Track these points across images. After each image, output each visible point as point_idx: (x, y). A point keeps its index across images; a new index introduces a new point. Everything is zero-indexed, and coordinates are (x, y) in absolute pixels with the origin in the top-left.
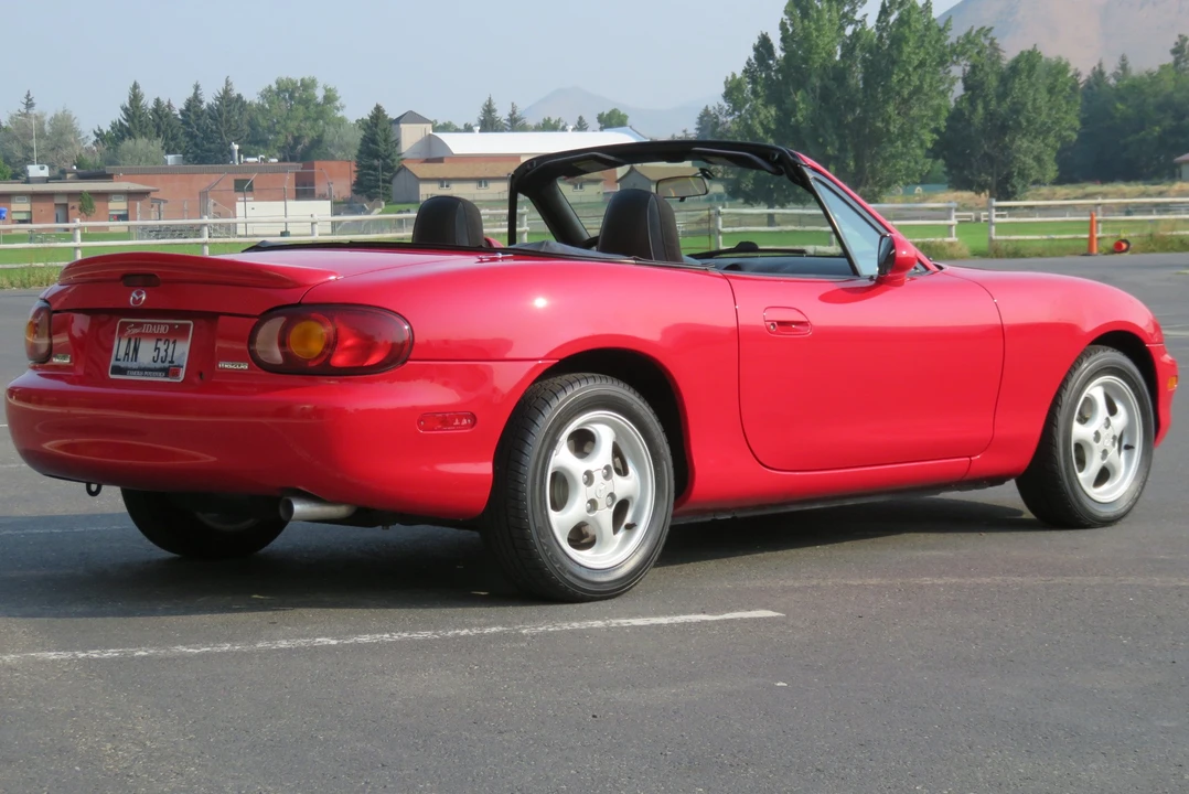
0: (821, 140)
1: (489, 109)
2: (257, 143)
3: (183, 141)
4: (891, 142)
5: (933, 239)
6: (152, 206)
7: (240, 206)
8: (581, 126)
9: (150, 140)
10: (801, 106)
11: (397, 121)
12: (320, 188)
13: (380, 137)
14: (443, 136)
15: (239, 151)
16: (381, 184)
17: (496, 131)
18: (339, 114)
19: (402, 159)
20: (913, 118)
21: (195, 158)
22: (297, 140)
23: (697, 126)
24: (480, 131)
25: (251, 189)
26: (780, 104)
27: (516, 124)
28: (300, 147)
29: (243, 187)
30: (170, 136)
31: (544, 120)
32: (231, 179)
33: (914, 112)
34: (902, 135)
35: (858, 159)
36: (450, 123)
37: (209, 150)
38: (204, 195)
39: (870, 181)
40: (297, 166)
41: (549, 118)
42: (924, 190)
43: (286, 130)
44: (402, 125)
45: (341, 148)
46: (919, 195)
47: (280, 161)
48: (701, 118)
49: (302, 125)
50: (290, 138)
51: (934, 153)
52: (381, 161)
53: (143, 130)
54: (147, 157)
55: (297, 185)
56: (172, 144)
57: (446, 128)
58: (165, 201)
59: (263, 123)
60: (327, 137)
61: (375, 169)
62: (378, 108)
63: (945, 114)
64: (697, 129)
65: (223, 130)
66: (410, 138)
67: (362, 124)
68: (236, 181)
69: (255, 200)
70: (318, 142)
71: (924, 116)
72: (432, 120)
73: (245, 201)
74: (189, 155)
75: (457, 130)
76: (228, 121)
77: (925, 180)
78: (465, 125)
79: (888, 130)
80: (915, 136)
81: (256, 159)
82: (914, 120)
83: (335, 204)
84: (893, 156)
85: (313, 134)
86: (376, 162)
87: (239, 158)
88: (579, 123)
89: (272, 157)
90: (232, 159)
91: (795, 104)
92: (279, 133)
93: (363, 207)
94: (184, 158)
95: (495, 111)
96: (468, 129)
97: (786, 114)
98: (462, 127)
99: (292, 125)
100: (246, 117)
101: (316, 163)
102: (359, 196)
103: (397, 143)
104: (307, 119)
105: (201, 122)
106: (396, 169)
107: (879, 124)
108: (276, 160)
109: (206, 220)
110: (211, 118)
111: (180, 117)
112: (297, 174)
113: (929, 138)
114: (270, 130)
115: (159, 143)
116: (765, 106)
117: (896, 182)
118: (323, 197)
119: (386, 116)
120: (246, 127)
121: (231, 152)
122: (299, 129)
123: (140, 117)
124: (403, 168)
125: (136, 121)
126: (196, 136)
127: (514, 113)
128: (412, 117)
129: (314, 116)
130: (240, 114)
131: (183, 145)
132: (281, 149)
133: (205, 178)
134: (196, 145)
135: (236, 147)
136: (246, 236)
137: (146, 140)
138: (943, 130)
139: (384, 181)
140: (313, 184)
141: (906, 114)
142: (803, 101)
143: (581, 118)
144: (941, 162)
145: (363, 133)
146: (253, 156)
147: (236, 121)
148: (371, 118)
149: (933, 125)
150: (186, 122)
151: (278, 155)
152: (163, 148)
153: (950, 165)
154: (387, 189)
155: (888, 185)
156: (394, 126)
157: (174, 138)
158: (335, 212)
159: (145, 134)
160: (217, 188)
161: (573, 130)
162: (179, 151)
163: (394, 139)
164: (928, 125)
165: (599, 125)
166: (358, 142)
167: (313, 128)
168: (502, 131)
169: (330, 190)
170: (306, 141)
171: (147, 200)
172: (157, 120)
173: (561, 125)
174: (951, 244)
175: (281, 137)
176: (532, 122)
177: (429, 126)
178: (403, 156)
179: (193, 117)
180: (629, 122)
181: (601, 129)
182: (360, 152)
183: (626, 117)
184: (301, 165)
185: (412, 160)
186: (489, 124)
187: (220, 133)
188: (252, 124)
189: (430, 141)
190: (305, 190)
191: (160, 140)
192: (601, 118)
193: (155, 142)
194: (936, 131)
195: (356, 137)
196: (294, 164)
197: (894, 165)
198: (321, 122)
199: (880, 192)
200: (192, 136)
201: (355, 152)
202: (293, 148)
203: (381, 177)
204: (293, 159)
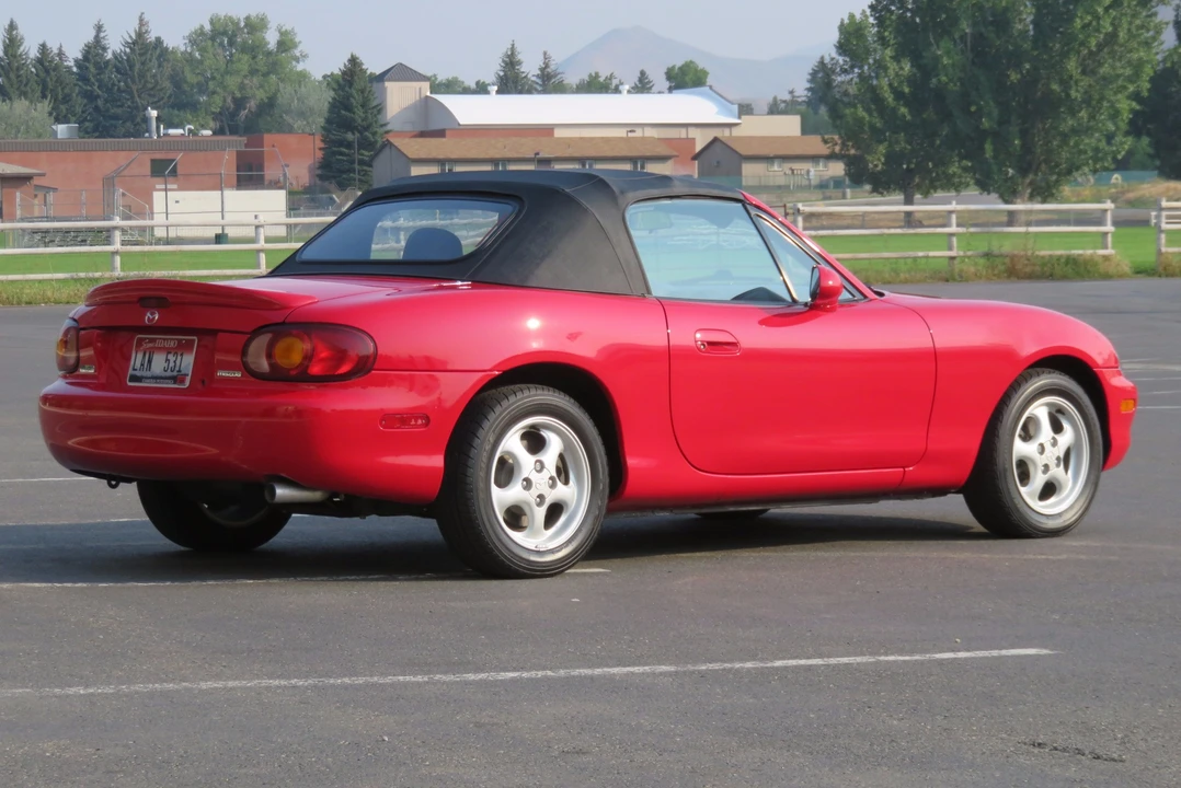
0: (973, 109)
1: (511, 62)
2: (181, 106)
3: (79, 103)
4: (1073, 113)
5: (1080, 252)
6: (36, 196)
7: (158, 197)
8: (643, 86)
9: (31, 102)
10: (945, 61)
11: (381, 78)
12: (270, 173)
13: (356, 101)
14: (446, 100)
15: (158, 118)
16: (357, 166)
17: (521, 92)
18: (300, 67)
19: (387, 132)
20: (1104, 78)
21: (95, 129)
22: (240, 103)
23: (808, 85)
24: (498, 92)
25: (174, 172)
26: (916, 59)
27: (549, 82)
28: (243, 113)
29: (163, 169)
30: (60, 97)
31: (590, 75)
32: (146, 158)
33: (1105, 70)
34: (1087, 101)
35: (1024, 134)
36: (456, 78)
37: (116, 117)
38: (109, 182)
39: (1043, 166)
40: (240, 141)
41: (597, 74)
42: (1124, 179)
43: (225, 88)
44: (387, 84)
45: (302, 115)
46: (1115, 186)
47: (215, 133)
48: (814, 74)
49: (246, 82)
50: (229, 100)
51: (1135, 129)
52: (357, 135)
53: (23, 88)
54: (28, 127)
55: (238, 171)
56: (63, 108)
57: (452, 87)
58: (55, 190)
59: (191, 78)
60: (280, 100)
61: (349, 145)
62: (353, 60)
63: (1148, 71)
64: (809, 89)
65: (134, 88)
66: (398, 99)
67: (330, 80)
68: (153, 161)
69: (181, 189)
70: (269, 105)
71: (1118, 76)
72: (429, 74)
73: (166, 190)
74: (87, 124)
75: (466, 91)
76: (142, 75)
77: (1122, 165)
78: (477, 83)
79: (1068, 95)
80: (1105, 104)
81: (180, 131)
82: (1106, 80)
83: (291, 193)
84: (1074, 131)
85: (261, 95)
86: (350, 136)
87: (158, 128)
88: (640, 80)
89: (203, 127)
90: (148, 131)
91: (937, 59)
92: (214, 93)
93: (332, 199)
94: (80, 128)
95: (519, 63)
96: (482, 89)
97: (925, 70)
98: (473, 86)
99: (232, 82)
100: (168, 70)
101: (267, 138)
102: (326, 183)
103: (380, 109)
104: (253, 72)
105: (105, 77)
106: (378, 145)
107: (1055, 87)
108: (209, 132)
109: (117, 221)
110: (118, 71)
111: (75, 69)
112: (240, 155)
113: (1126, 106)
114: (202, 89)
115: (45, 106)
116: (896, 58)
117: (1078, 168)
118: (275, 185)
119: (364, 71)
120: (167, 84)
121: (146, 120)
122: (242, 87)
123: (18, 69)
124: (388, 144)
125: (12, 76)
126: (98, 96)
127: (547, 66)
128: (402, 73)
129: (264, 69)
130: (160, 66)
131: (78, 110)
132: (216, 117)
133: (110, 158)
134: (97, 109)
135: (154, 113)
136: (168, 242)
137: (27, 103)
138: (1145, 94)
139: (361, 162)
140: (261, 168)
141: (1093, 72)
142: (948, 53)
143: (643, 73)
144: (1145, 140)
145: (332, 93)
146: (176, 127)
147: (154, 76)
148: (344, 73)
149: (1131, 88)
150: (83, 77)
151: (212, 124)
152: (50, 114)
153: (1156, 144)
154: (366, 173)
155: (1069, 172)
156: (375, 85)
157: (67, 99)
158: (292, 208)
159: (24, 94)
160: (126, 173)
161: (629, 92)
162: (74, 119)
163: (374, 104)
164: (1125, 88)
165: (667, 84)
166: (326, 106)
167: (261, 86)
168: (529, 92)
169: (285, 175)
170: (252, 104)
171: (28, 187)
172: (42, 75)
173: (615, 82)
174: (1106, 258)
175: (218, 100)
176: (572, 79)
177: (426, 86)
178: (389, 128)
179: (92, 69)
180: (709, 81)
181: (670, 90)
182: (328, 121)
183: (705, 73)
184: (244, 139)
185: (400, 134)
186: (511, 81)
187: (131, 93)
188: (177, 81)
189: (426, 106)
190: (250, 175)
191: (46, 102)
192: (670, 75)
193: (39, 105)
194: (1136, 96)
195: (322, 100)
196: (234, 138)
197: (1077, 144)
198: (273, 77)
199: (1057, 181)
200: (90, 97)
201: (321, 121)
202: (234, 115)
203: (357, 156)
204: (234, 131)
